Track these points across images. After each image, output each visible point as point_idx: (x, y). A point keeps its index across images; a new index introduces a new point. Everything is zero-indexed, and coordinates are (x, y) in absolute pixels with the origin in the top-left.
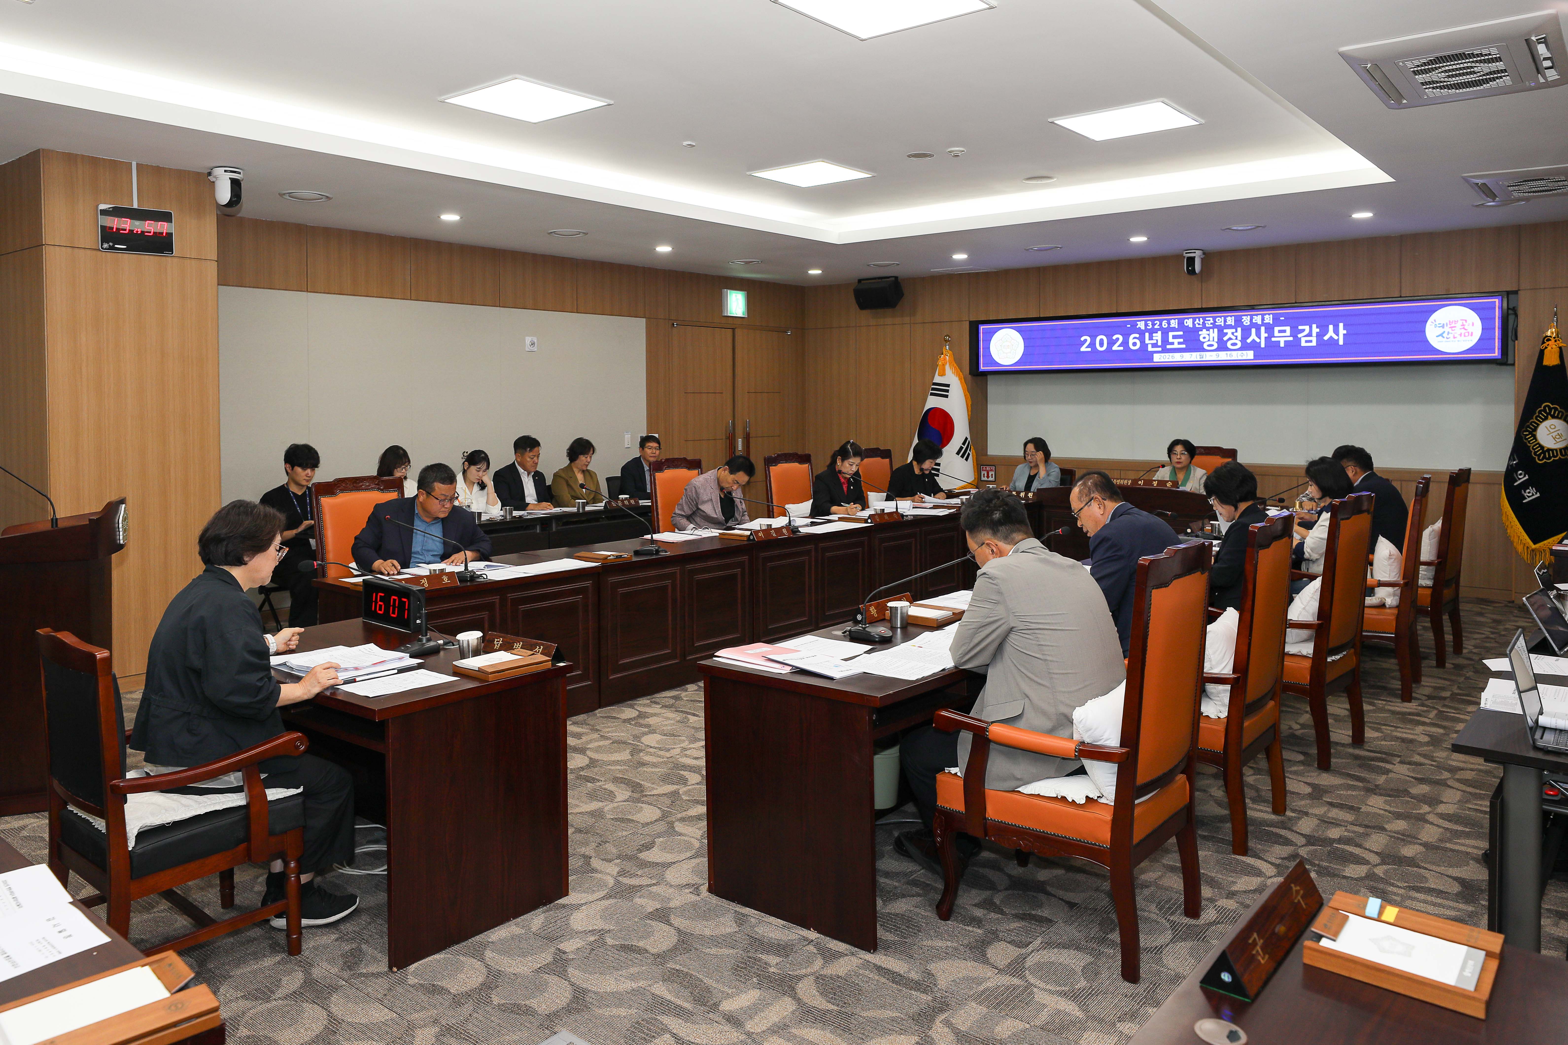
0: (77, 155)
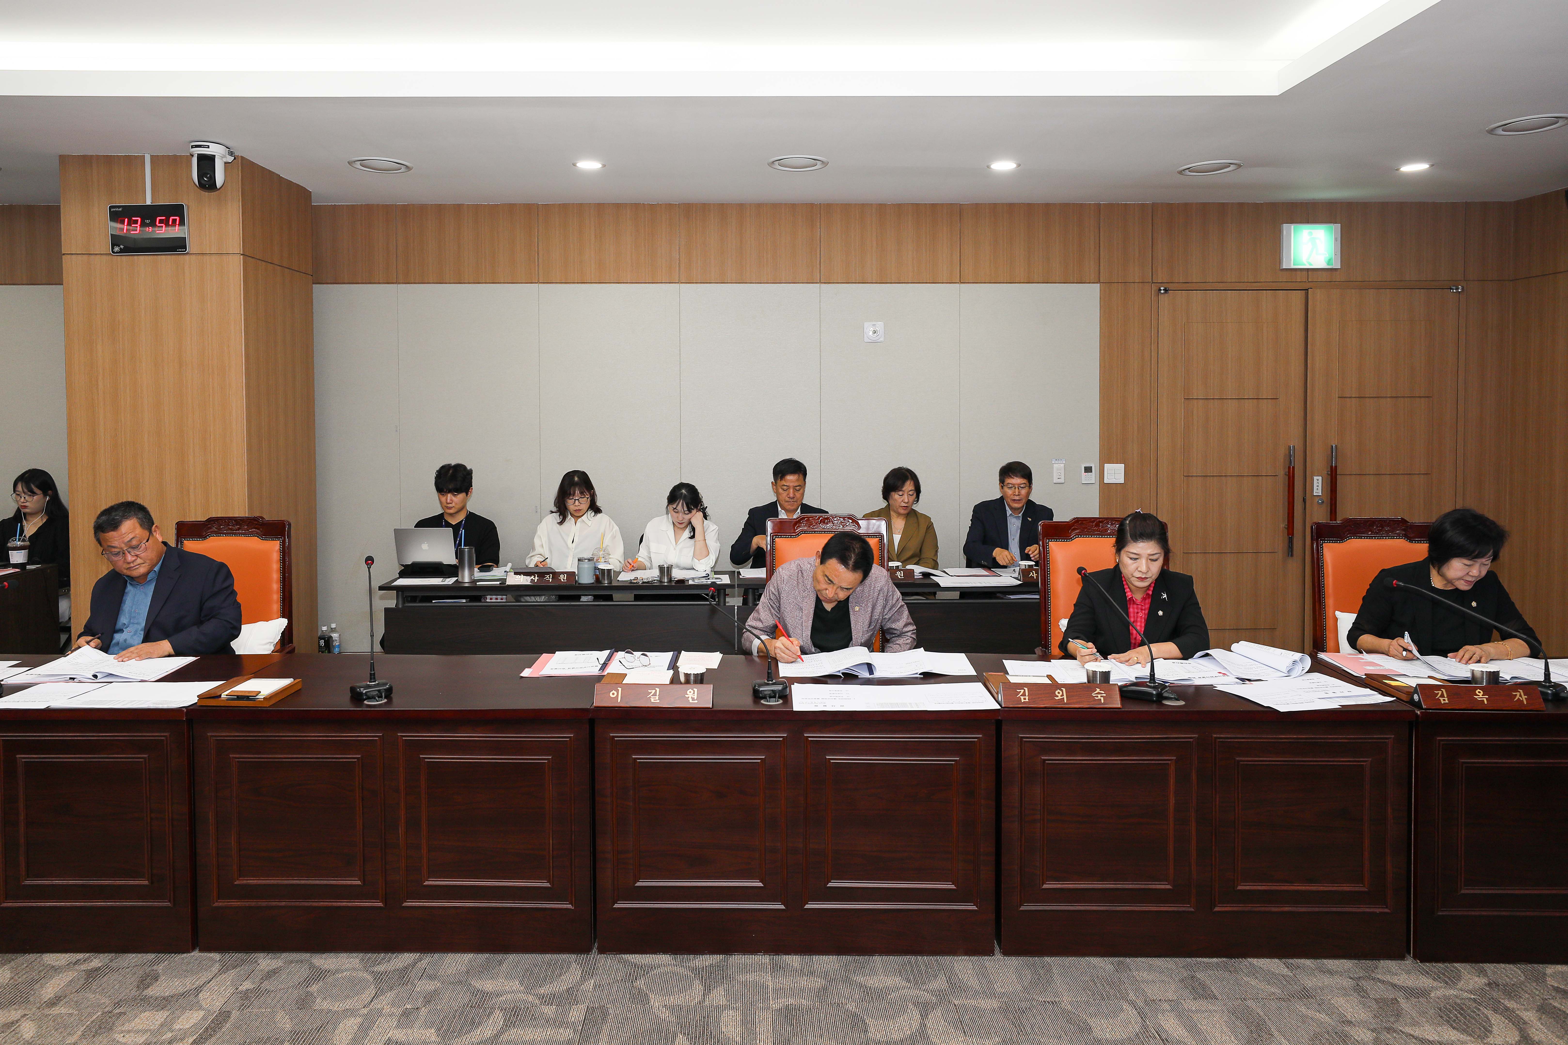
0: (92, 156)
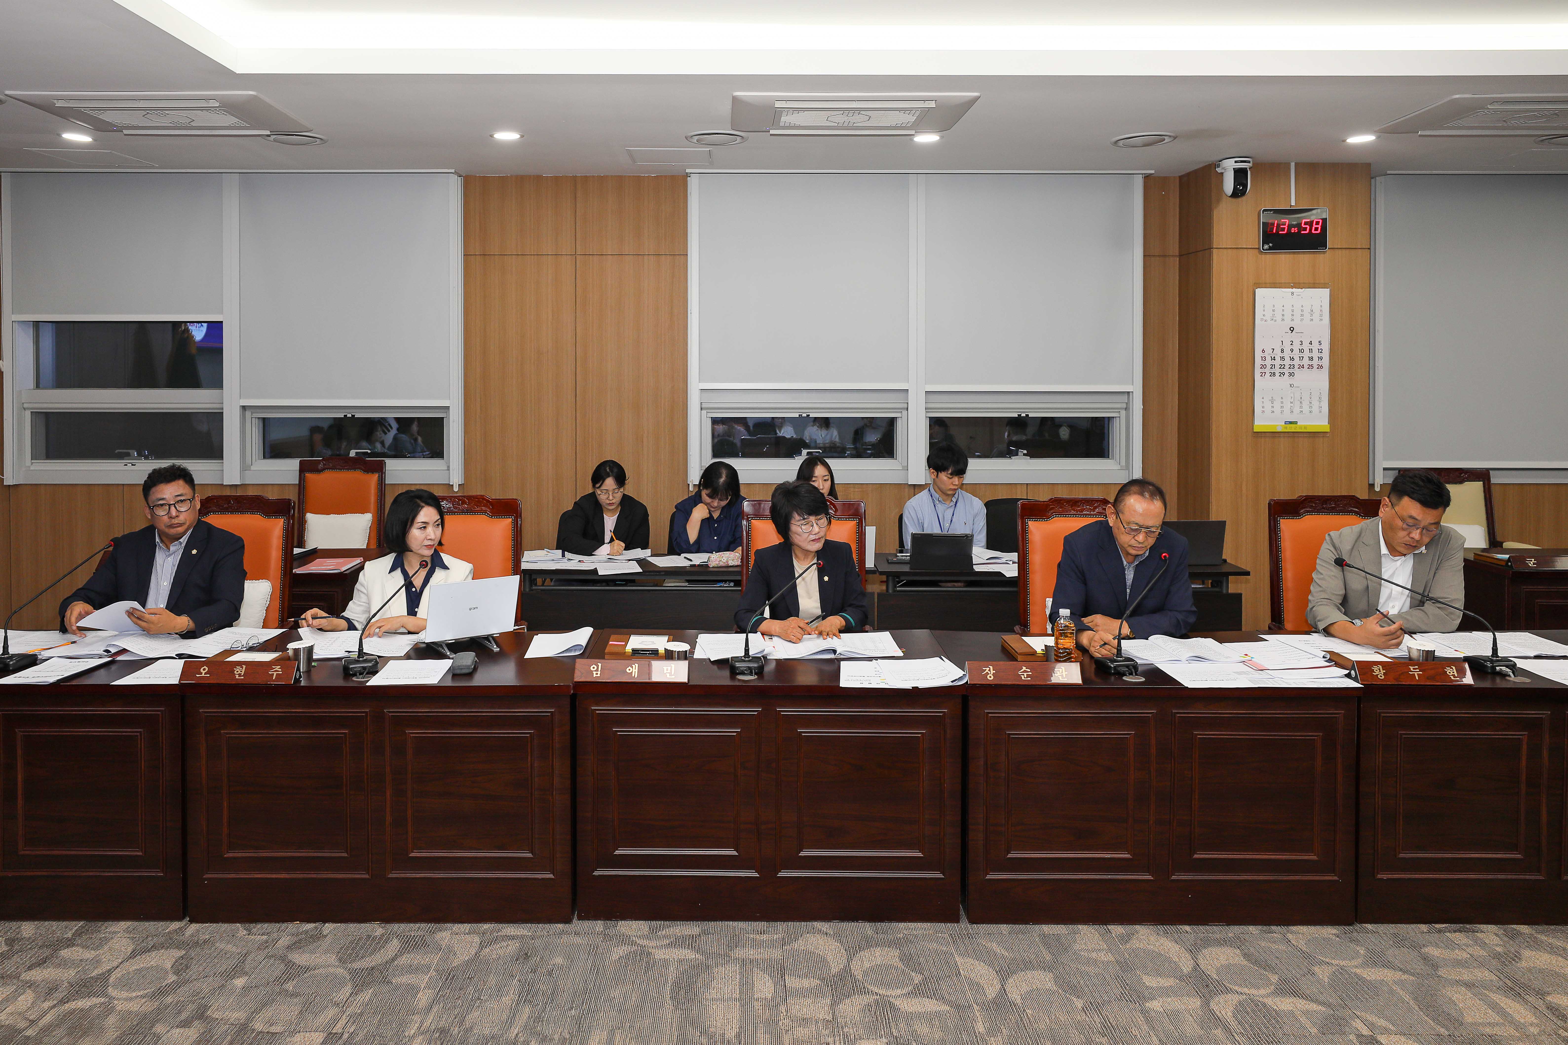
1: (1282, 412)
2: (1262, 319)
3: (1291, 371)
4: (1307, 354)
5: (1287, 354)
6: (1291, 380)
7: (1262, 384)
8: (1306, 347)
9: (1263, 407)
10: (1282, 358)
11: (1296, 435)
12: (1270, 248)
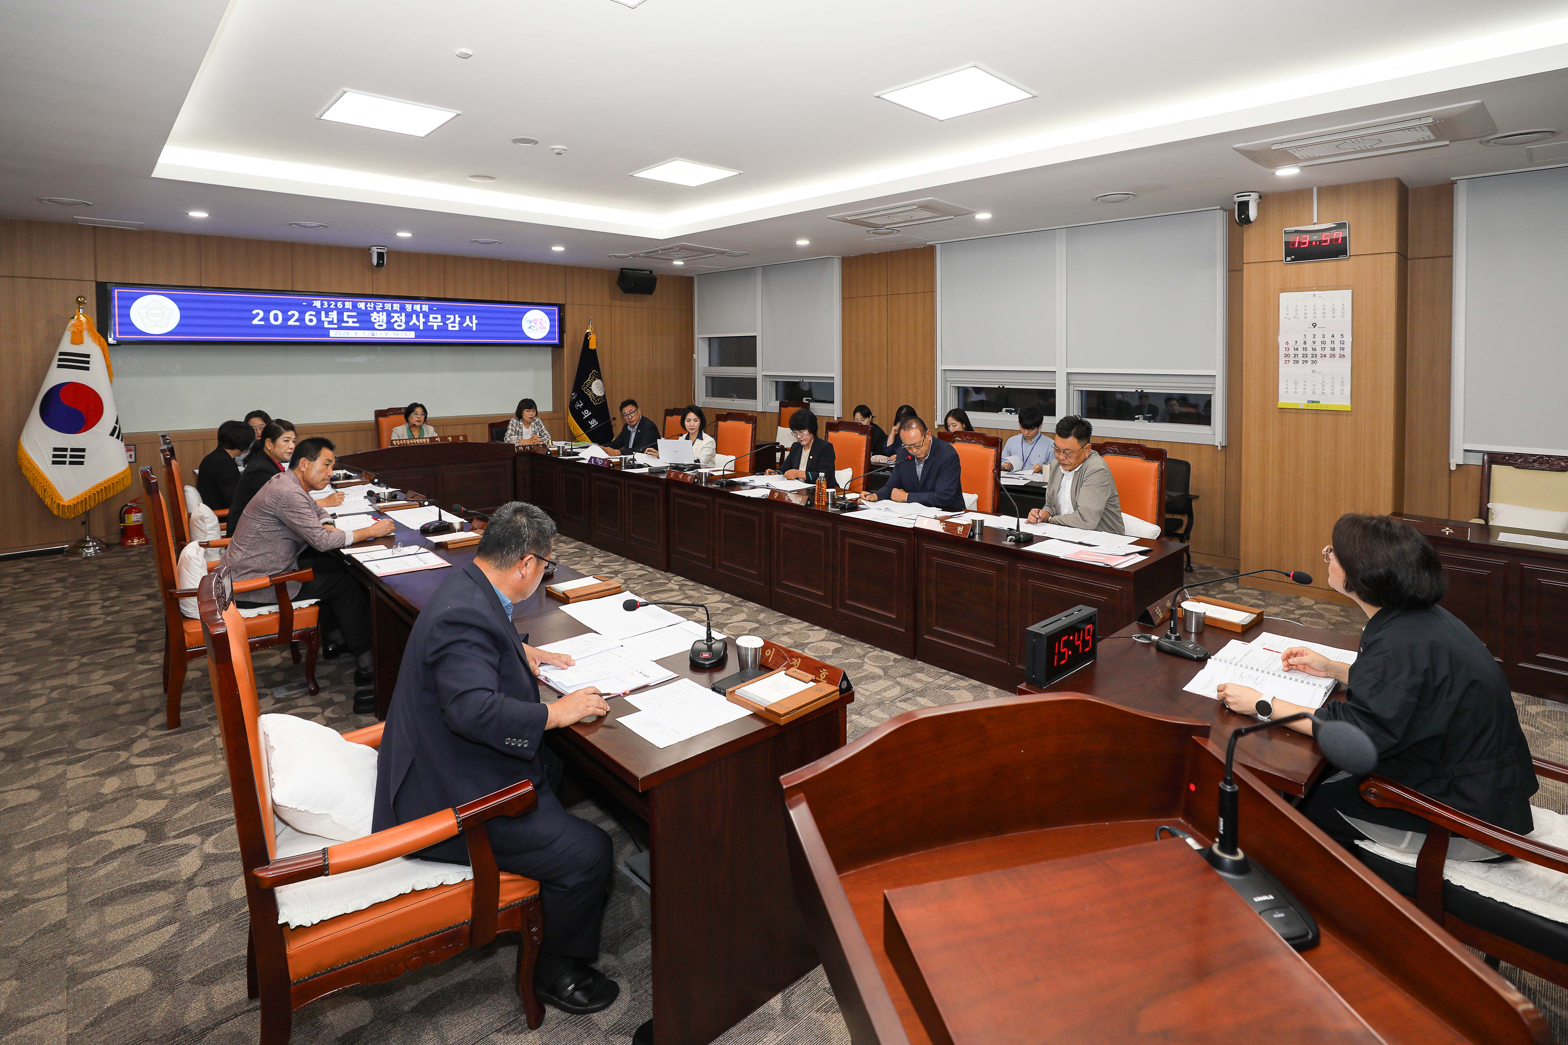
1: (1304, 393)
2: (1286, 318)
3: (1314, 359)
4: (1328, 345)
5: (1309, 346)
6: (1314, 367)
7: (1285, 370)
8: (1328, 339)
9: (1287, 388)
10: (1305, 349)
11: (1319, 412)
12: (1293, 260)
